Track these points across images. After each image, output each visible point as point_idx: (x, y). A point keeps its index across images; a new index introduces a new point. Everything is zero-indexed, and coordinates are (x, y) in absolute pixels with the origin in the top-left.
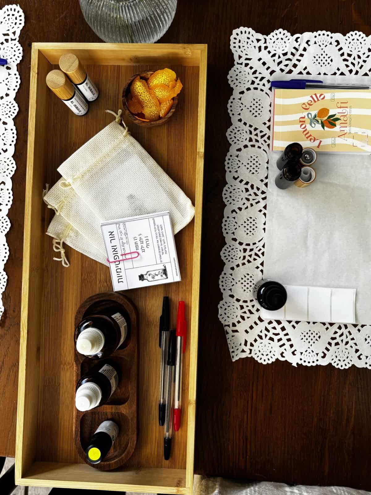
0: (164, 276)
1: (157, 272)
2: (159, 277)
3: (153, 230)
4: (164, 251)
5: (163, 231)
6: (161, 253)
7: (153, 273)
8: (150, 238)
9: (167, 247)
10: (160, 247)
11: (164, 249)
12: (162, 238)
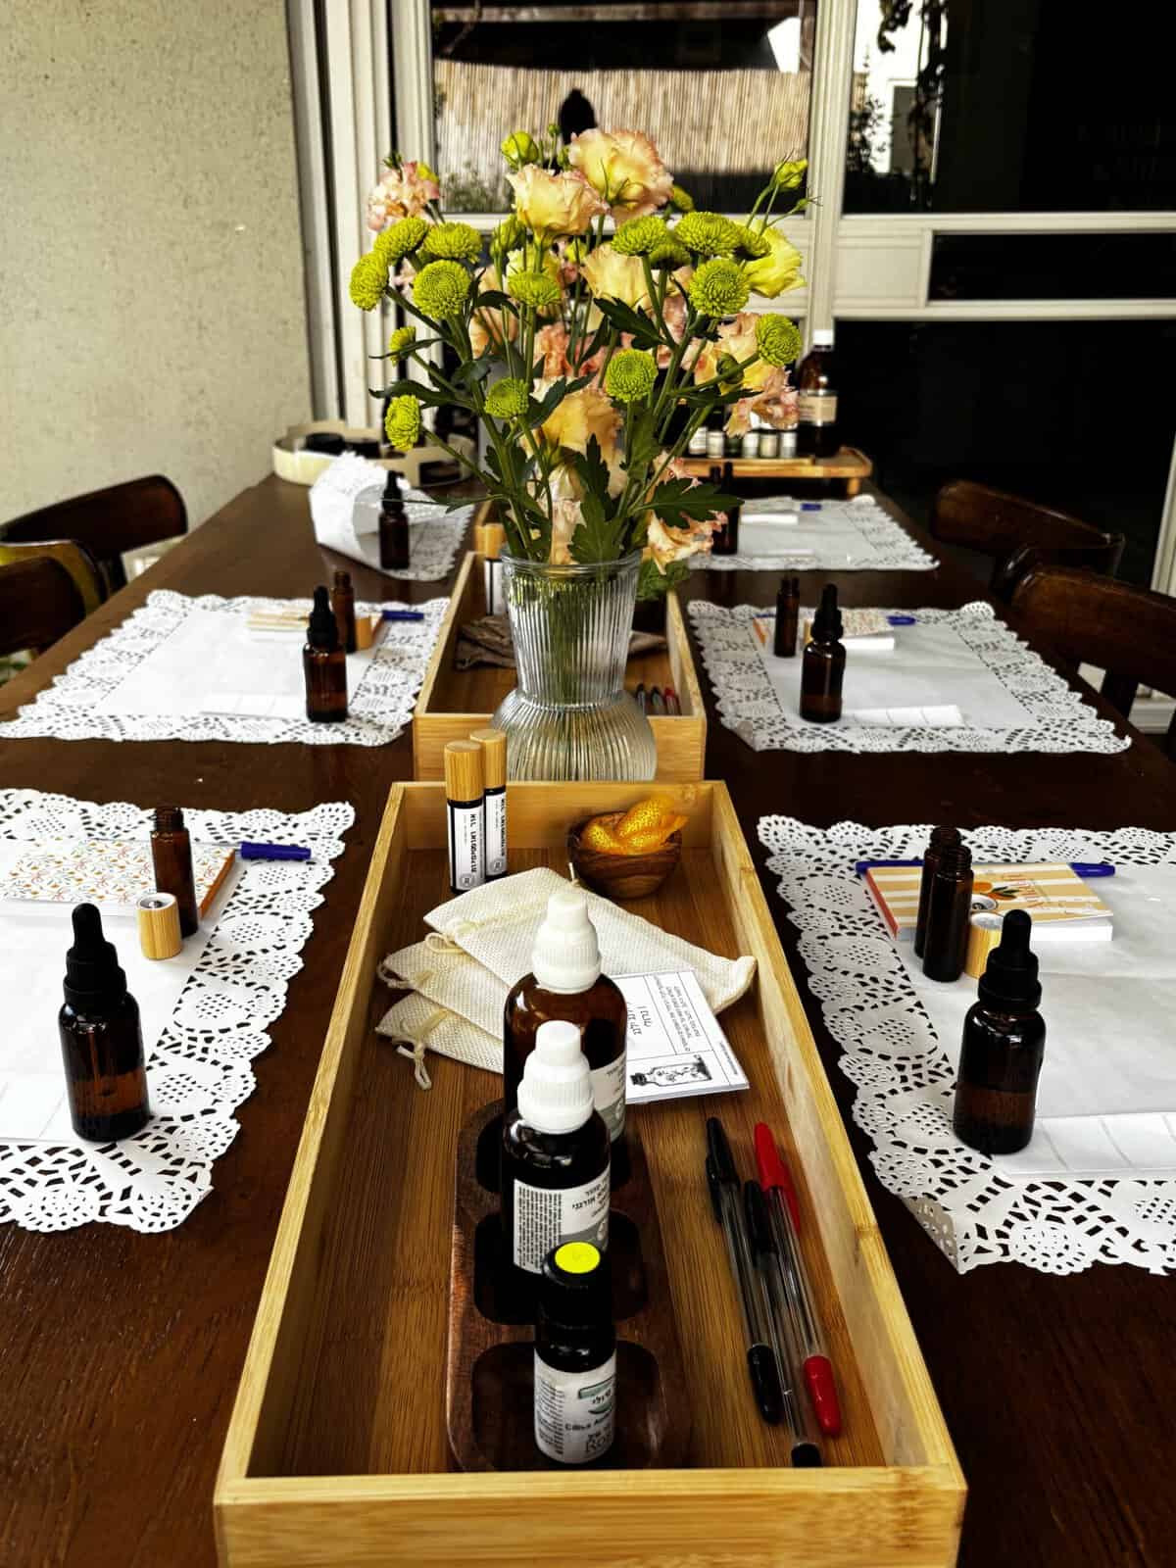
0: (700, 1075)
1: (680, 1069)
2: (688, 1077)
3: (657, 996)
4: (691, 1031)
5: (684, 995)
6: (686, 1036)
7: (669, 1071)
8: (650, 1009)
9: (697, 1023)
10: (681, 1025)
11: (690, 1026)
12: (683, 1010)
